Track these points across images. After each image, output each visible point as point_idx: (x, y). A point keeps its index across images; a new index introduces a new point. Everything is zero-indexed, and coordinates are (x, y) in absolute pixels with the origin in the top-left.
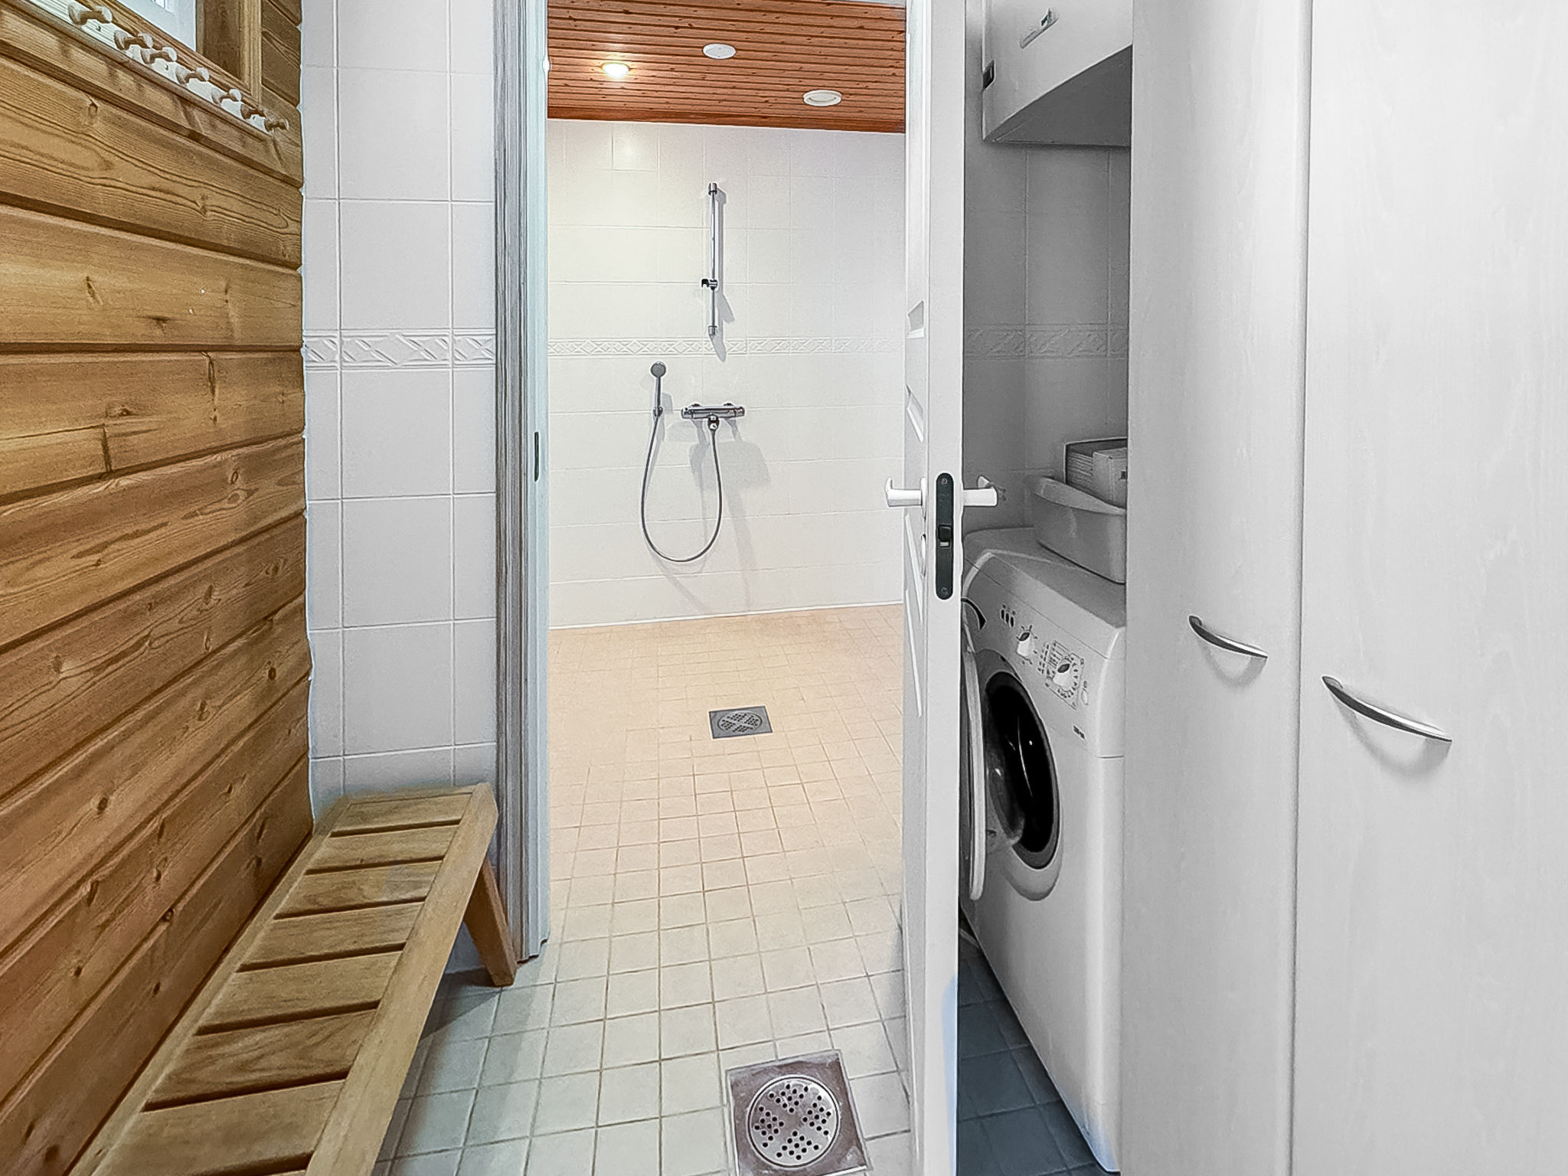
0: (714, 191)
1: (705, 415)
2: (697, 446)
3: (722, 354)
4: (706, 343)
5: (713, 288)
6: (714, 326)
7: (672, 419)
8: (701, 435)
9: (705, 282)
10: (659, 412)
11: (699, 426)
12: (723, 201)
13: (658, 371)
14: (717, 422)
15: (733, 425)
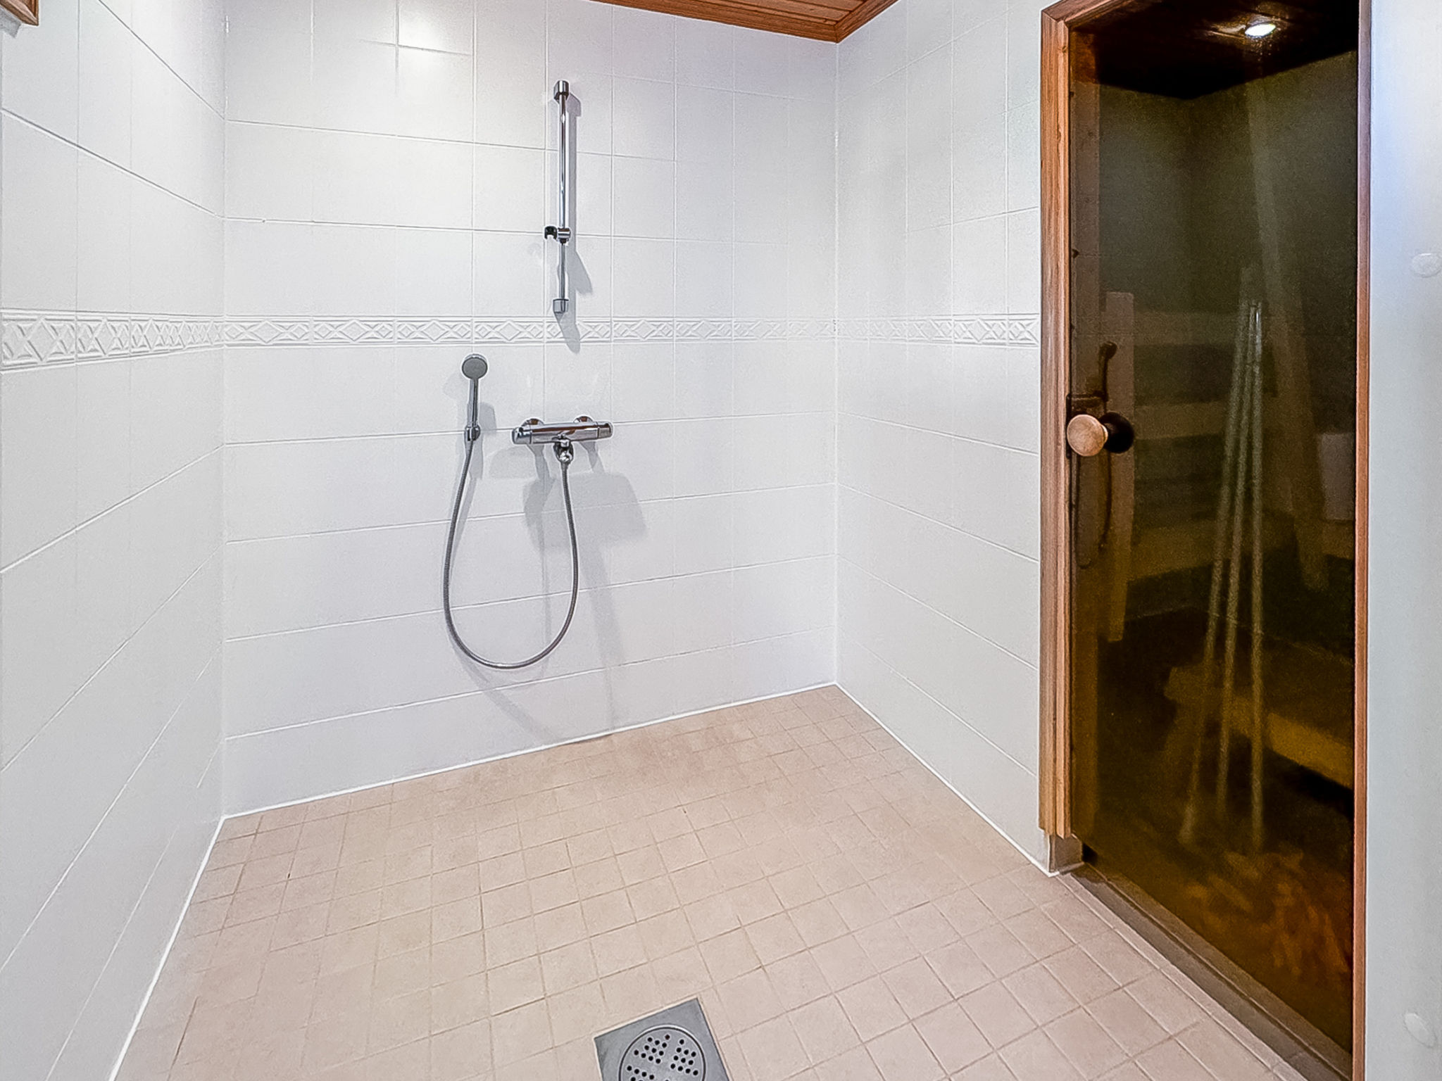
0: (563, 94)
1: (550, 438)
2: (535, 485)
3: (573, 342)
4: (550, 327)
5: (563, 241)
6: (563, 299)
7: (494, 445)
8: (542, 467)
9: (550, 231)
10: (473, 435)
11: (538, 453)
12: (576, 112)
13: (475, 369)
14: (569, 449)
15: (592, 450)
